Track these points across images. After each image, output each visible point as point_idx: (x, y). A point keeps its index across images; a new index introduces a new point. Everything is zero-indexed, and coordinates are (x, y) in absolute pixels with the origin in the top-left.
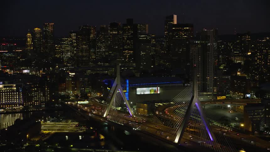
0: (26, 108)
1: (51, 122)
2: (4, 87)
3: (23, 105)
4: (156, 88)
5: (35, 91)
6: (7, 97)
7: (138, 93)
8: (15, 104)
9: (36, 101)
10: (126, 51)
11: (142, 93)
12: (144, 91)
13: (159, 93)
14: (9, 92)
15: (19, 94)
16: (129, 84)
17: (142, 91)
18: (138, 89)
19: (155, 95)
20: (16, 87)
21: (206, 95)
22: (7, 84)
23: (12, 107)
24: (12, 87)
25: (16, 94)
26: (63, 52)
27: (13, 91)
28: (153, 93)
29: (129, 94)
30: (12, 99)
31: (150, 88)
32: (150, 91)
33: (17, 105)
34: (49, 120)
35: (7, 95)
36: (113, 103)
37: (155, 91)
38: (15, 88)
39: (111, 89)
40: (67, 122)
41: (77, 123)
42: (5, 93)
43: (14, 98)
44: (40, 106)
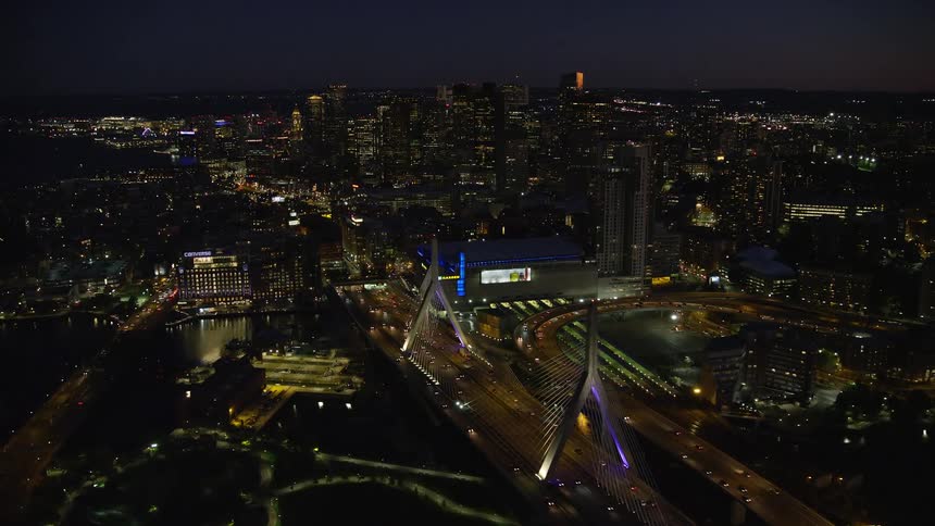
0: (257, 304)
1: (293, 355)
2: (215, 261)
3: (251, 298)
4: (523, 270)
5: (273, 269)
6: (221, 281)
7: (485, 281)
8: (236, 296)
9: (278, 290)
10: (481, 147)
11: (494, 282)
12: (497, 277)
13: (529, 279)
14: (224, 272)
15: (242, 276)
16: (466, 262)
17: (493, 277)
18: (485, 273)
19: (522, 284)
20: (237, 260)
21: (630, 282)
22: (219, 255)
23: (231, 301)
24: (229, 261)
25: (238, 276)
26: (359, 146)
27: (232, 269)
28: (516, 280)
29: (464, 284)
30: (229, 285)
31: (512, 271)
32: (511, 277)
33: (239, 297)
34: (290, 351)
35: (220, 276)
36: (424, 320)
37: (521, 276)
38: (235, 265)
39: (428, 267)
40: (326, 356)
41: (345, 361)
42: (215, 273)
43: (234, 284)
44: (283, 301)
